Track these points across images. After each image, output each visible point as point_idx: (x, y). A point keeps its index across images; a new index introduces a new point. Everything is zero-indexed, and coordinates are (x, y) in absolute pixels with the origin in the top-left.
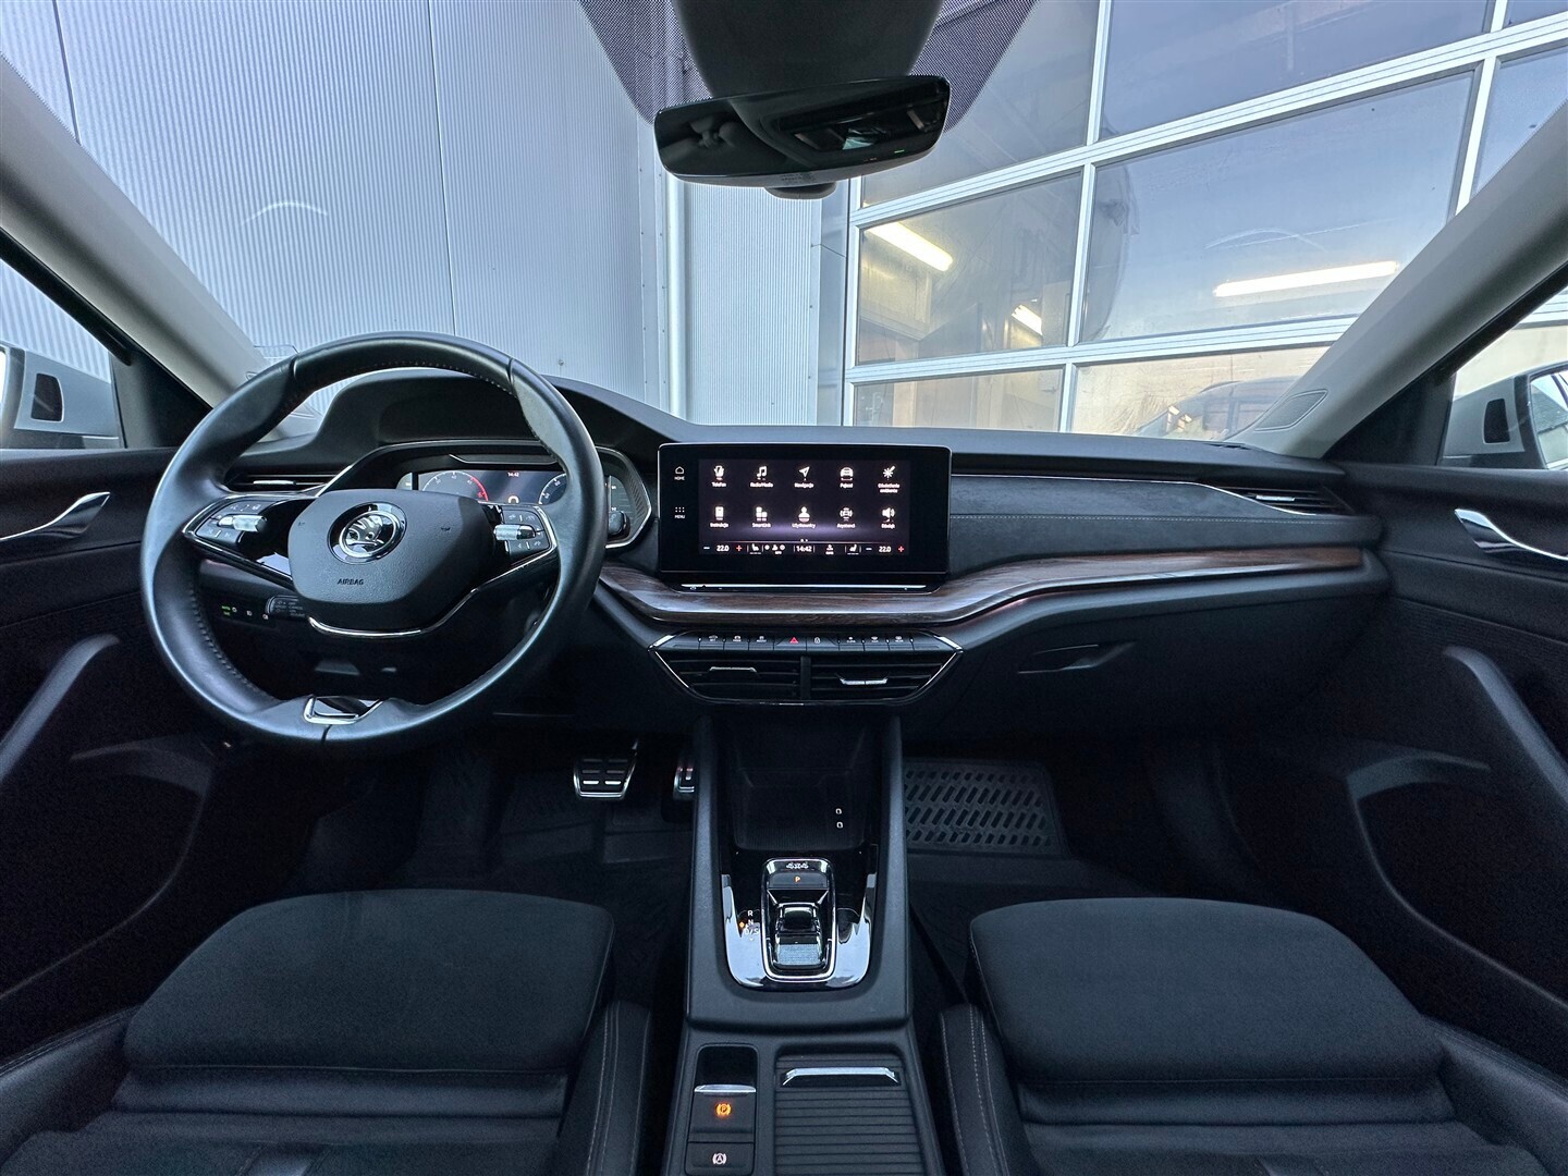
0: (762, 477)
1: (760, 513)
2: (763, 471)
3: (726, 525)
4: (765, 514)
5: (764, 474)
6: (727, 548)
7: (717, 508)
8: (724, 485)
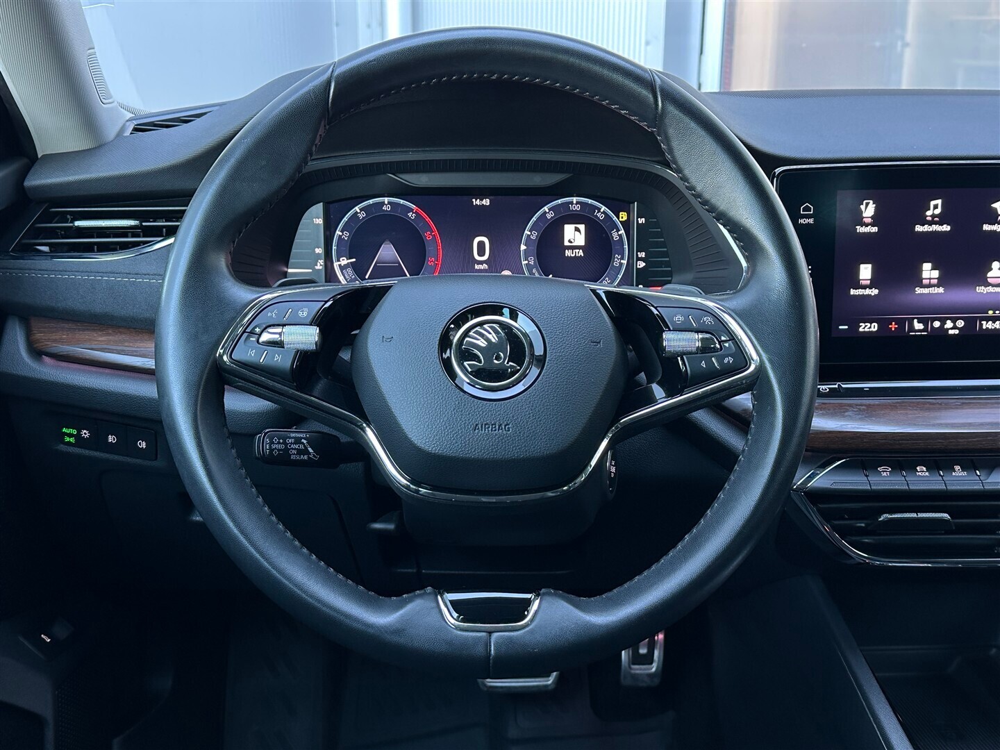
0: (933, 216)
1: (929, 272)
2: (936, 207)
3: (875, 292)
4: (936, 274)
5: (938, 211)
6: (874, 327)
7: (862, 266)
8: (875, 229)
